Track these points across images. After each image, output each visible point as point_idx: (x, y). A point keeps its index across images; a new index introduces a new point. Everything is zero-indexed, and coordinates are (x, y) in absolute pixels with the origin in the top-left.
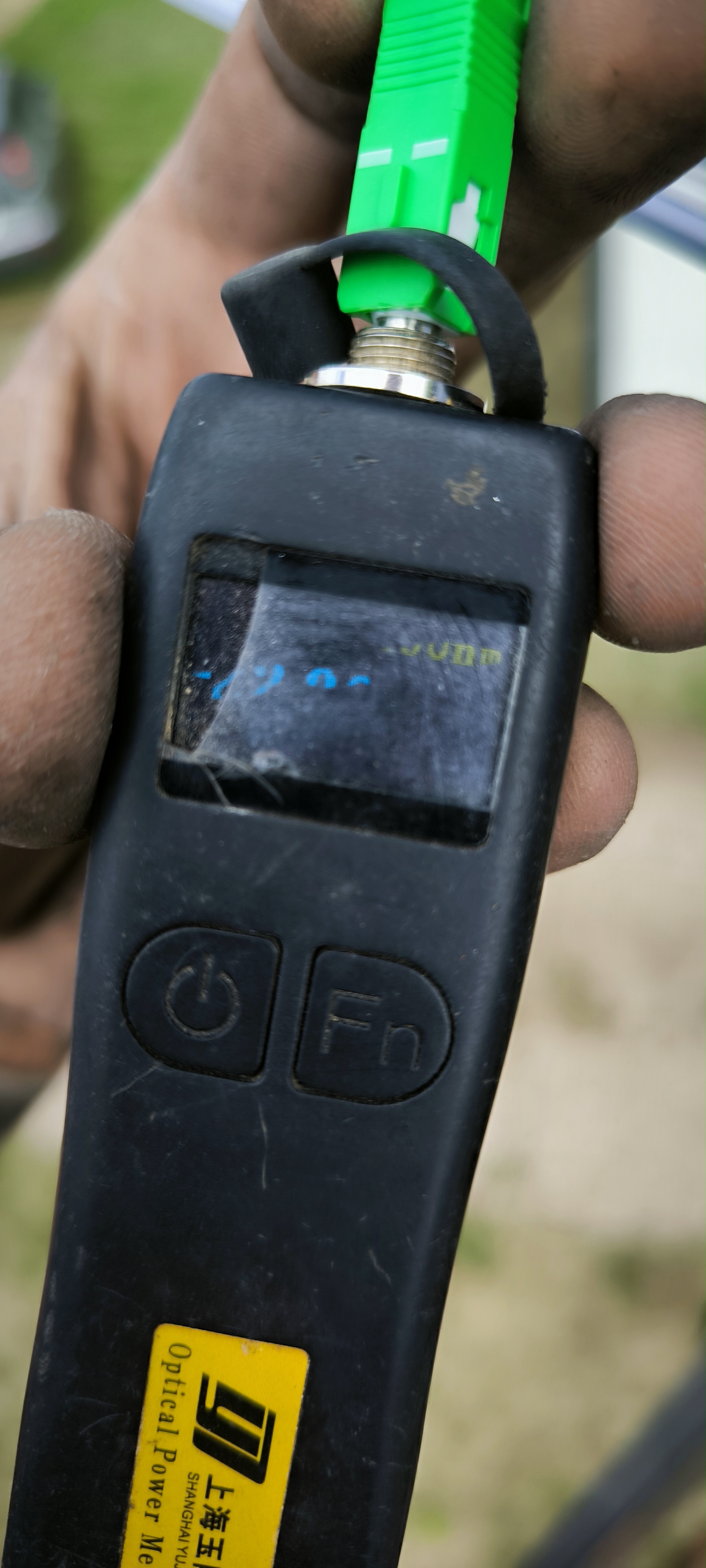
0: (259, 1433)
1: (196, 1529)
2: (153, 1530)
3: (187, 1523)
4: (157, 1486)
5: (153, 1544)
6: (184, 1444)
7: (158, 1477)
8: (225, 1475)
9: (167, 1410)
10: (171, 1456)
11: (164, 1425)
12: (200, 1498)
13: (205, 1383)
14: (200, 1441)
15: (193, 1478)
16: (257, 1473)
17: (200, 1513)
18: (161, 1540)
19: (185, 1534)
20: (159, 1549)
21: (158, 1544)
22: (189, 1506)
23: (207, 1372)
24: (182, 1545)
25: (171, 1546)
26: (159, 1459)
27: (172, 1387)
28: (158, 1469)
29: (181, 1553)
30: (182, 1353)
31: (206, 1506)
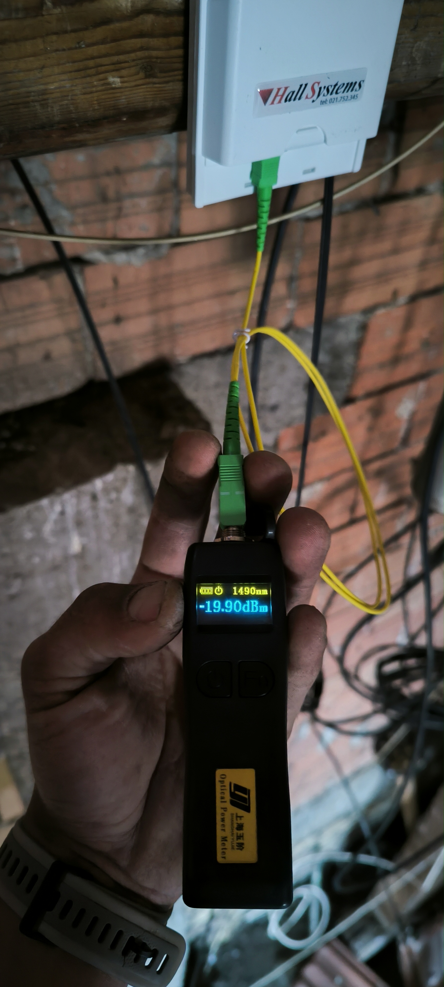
0: (246, 796)
1: (235, 831)
2: (224, 834)
3: (232, 830)
4: (223, 820)
5: (224, 839)
6: (228, 805)
7: (223, 817)
8: (241, 812)
9: (223, 795)
10: (225, 809)
11: (223, 800)
12: (235, 821)
13: (230, 784)
14: (233, 803)
15: (232, 815)
16: (248, 809)
17: (235, 826)
18: (226, 837)
19: (233, 834)
20: (226, 840)
21: (226, 839)
22: (232, 824)
23: (231, 781)
24: (232, 837)
25: (229, 839)
26: (222, 811)
27: (223, 788)
28: (223, 814)
29: (232, 840)
30: (224, 776)
31: (237, 823)
